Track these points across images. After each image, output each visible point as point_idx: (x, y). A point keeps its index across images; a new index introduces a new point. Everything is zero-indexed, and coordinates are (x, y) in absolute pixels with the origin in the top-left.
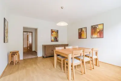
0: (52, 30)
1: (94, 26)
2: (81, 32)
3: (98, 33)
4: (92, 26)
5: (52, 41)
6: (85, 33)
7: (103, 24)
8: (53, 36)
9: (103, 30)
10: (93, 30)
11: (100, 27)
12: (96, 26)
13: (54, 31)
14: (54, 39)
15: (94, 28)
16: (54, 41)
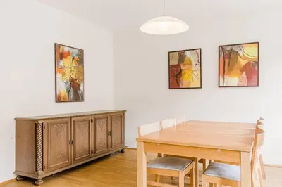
0: (57, 46)
1: (229, 48)
2: (179, 65)
3: (241, 71)
4: (222, 48)
5: (58, 99)
6: (195, 68)
7: (258, 43)
8: (64, 74)
9: (258, 63)
10: (227, 61)
11: (249, 52)
12: (235, 48)
13: (69, 54)
14: (69, 92)
15: (228, 55)
16: (68, 100)
